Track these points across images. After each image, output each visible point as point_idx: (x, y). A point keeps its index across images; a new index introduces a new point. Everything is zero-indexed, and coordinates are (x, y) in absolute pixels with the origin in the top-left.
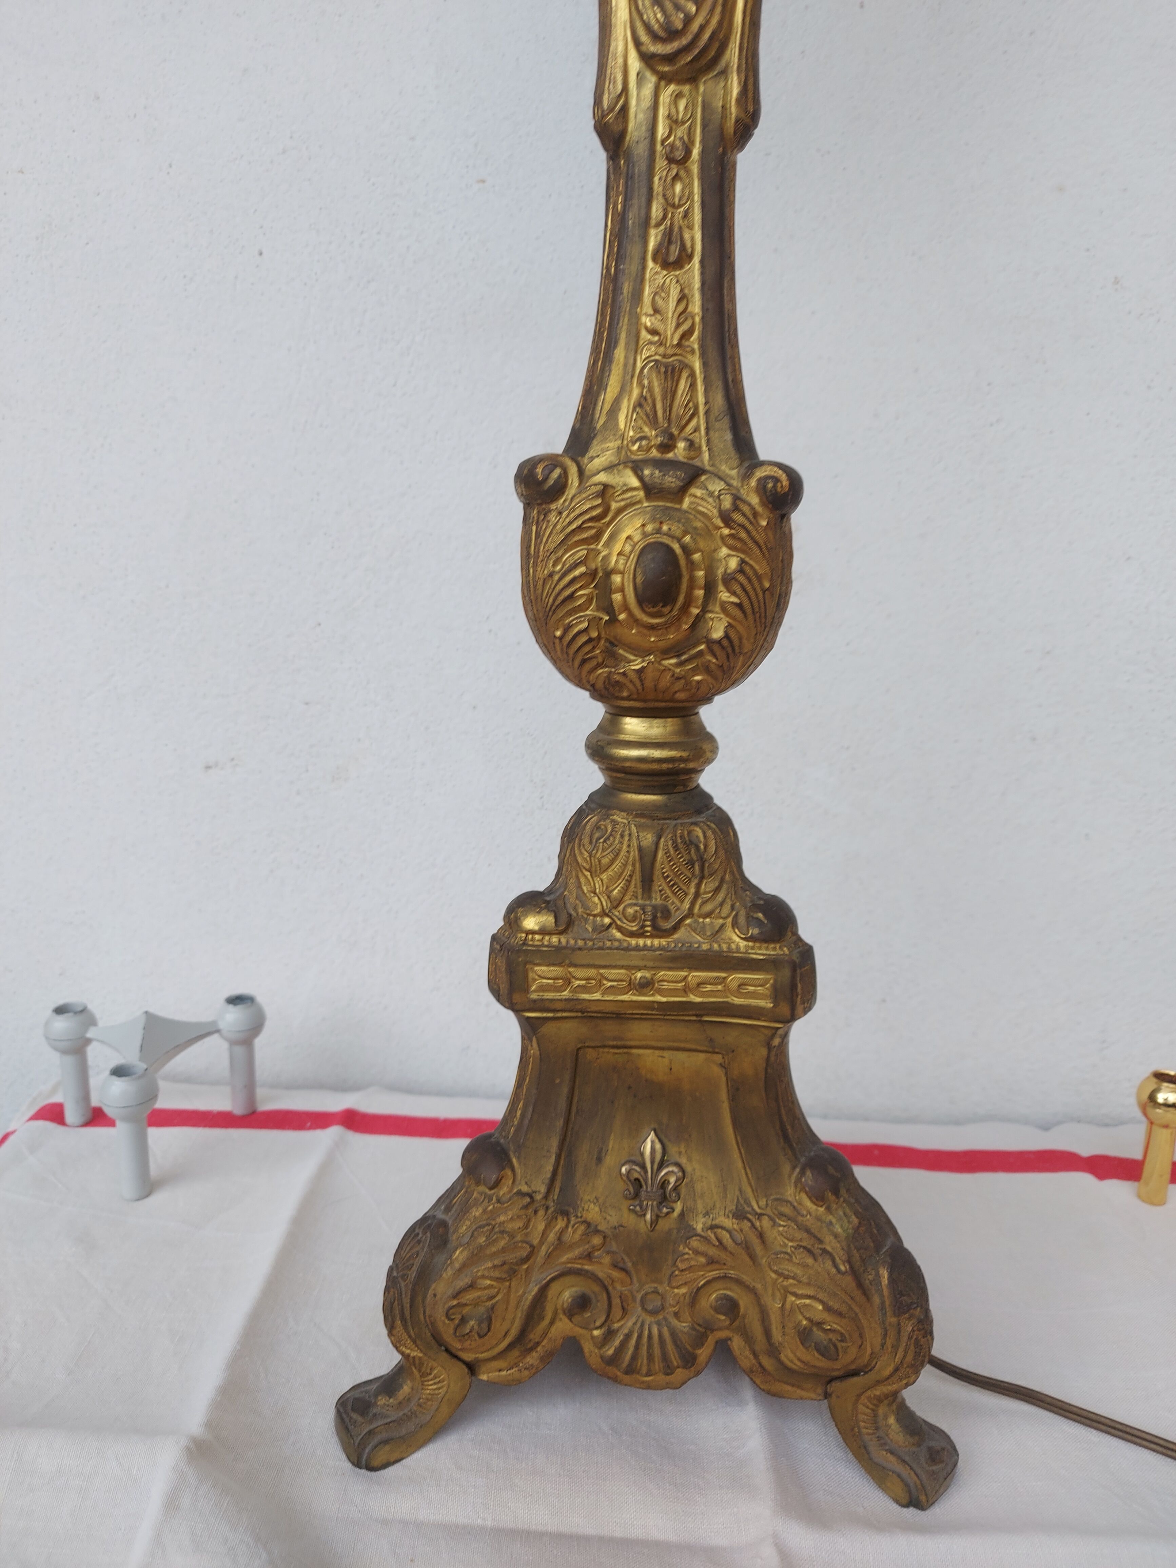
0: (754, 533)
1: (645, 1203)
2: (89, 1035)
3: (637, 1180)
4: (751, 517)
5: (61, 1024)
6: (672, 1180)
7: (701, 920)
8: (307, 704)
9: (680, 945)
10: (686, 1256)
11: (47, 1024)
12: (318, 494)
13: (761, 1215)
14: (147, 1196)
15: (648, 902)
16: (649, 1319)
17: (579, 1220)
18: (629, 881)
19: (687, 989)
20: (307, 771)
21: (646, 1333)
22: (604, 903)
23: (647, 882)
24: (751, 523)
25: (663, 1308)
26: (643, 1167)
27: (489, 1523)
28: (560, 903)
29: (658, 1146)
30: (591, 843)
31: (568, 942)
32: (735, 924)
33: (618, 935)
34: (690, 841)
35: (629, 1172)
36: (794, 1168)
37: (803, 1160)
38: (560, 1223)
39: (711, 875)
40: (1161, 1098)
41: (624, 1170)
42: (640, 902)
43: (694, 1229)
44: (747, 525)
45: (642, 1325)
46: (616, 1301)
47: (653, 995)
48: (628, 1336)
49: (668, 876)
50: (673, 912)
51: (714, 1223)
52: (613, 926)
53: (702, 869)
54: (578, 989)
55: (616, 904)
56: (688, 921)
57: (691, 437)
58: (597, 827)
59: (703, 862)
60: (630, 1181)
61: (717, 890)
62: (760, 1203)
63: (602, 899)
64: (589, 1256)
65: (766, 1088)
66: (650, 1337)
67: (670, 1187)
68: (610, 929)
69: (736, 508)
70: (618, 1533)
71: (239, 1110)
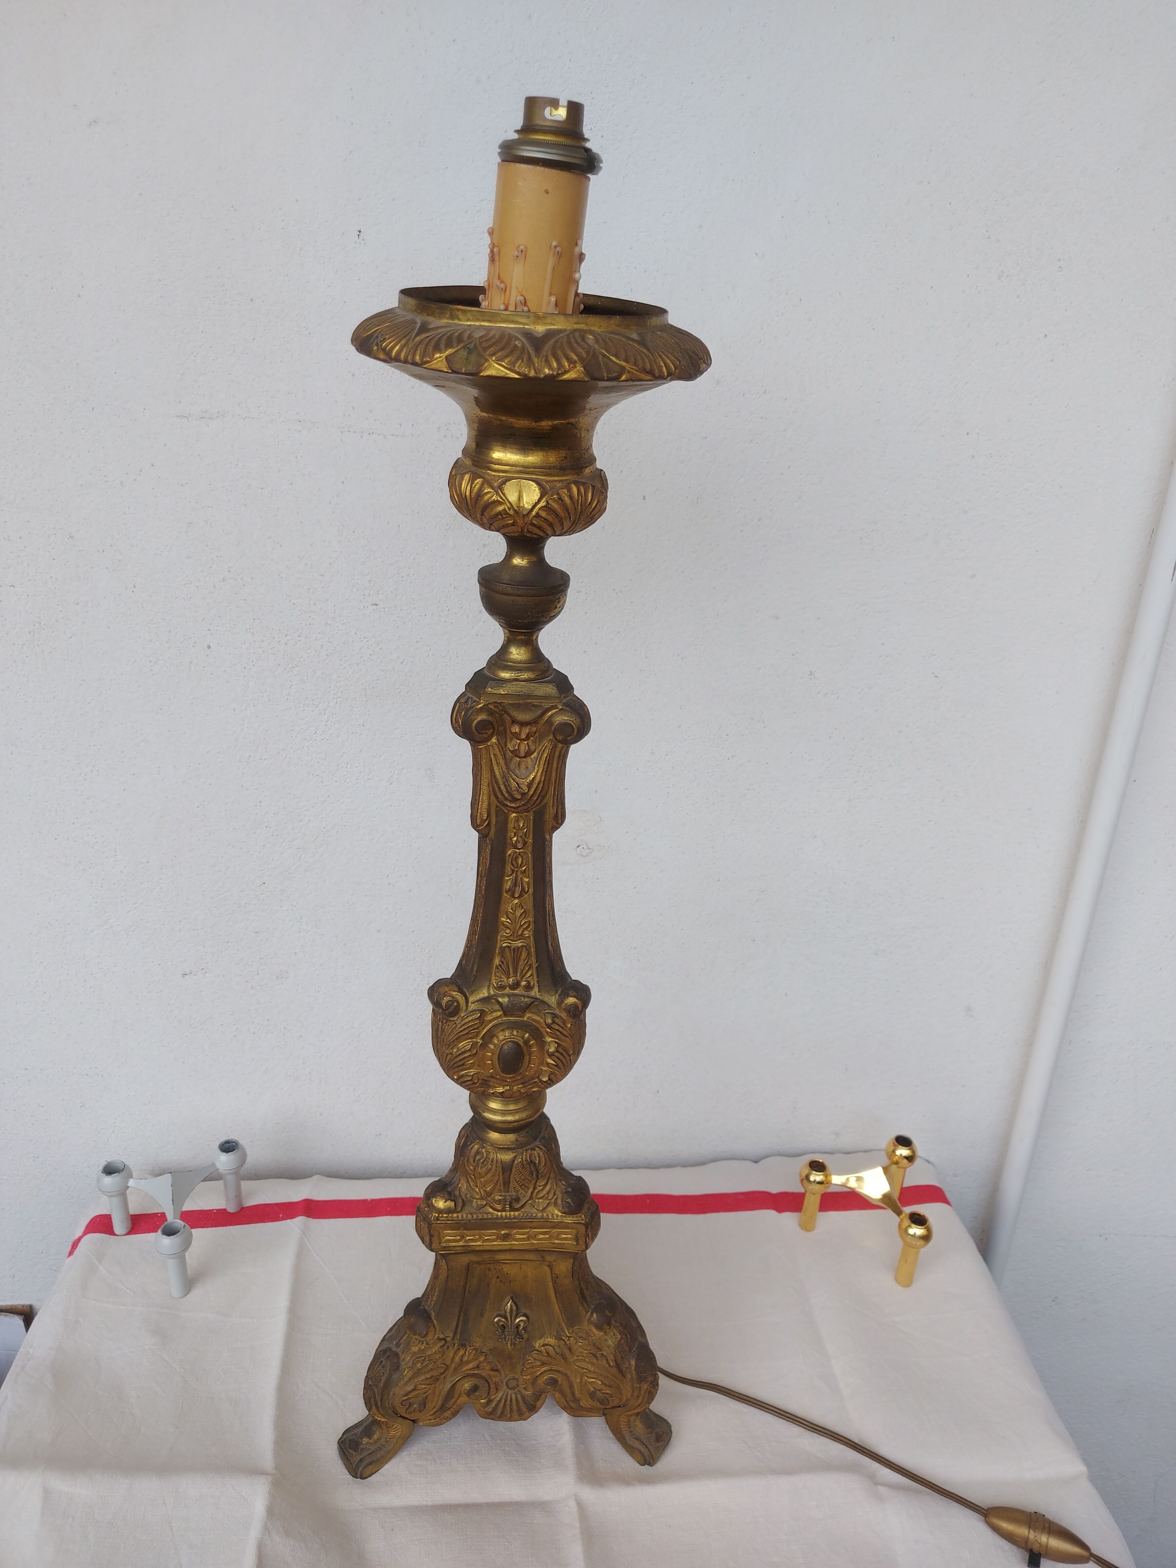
0: (564, 1032)
1: (507, 1337)
2: (129, 1185)
3: (502, 1325)
4: (562, 1025)
5: (108, 1180)
6: (522, 1324)
7: (537, 1201)
8: (256, 933)
9: (525, 1215)
10: (530, 1361)
11: (99, 1181)
12: (260, 802)
13: (569, 1337)
14: (188, 1294)
15: (507, 1194)
16: (510, 1392)
17: (472, 1348)
18: (496, 1184)
19: (530, 1238)
20: (258, 974)
21: (509, 1398)
22: (483, 1194)
23: (506, 1184)
24: (562, 1028)
25: (518, 1385)
26: (506, 1318)
27: (430, 1503)
28: (457, 1193)
29: (514, 1308)
30: (474, 1161)
31: (462, 1217)
32: (555, 1204)
33: (491, 1210)
34: (531, 1161)
35: (499, 1321)
36: (587, 1312)
37: (593, 1307)
38: (461, 1352)
39: (542, 1177)
40: (812, 1178)
41: (496, 1320)
42: (503, 1194)
43: (535, 1347)
44: (560, 1029)
45: (507, 1395)
46: (492, 1386)
47: (511, 1241)
48: (499, 1401)
49: (518, 1181)
50: (521, 1198)
51: (545, 1343)
52: (488, 1204)
53: (537, 1176)
54: (469, 1241)
55: (489, 1194)
56: (530, 1202)
57: (528, 979)
58: (478, 1153)
59: (537, 1171)
60: (499, 1327)
61: (546, 1184)
62: (569, 1331)
63: (482, 1192)
64: (478, 1367)
65: (572, 1276)
66: (511, 1401)
67: (521, 1328)
68: (486, 1207)
69: (554, 1022)
70: (497, 1499)
71: (231, 1209)
